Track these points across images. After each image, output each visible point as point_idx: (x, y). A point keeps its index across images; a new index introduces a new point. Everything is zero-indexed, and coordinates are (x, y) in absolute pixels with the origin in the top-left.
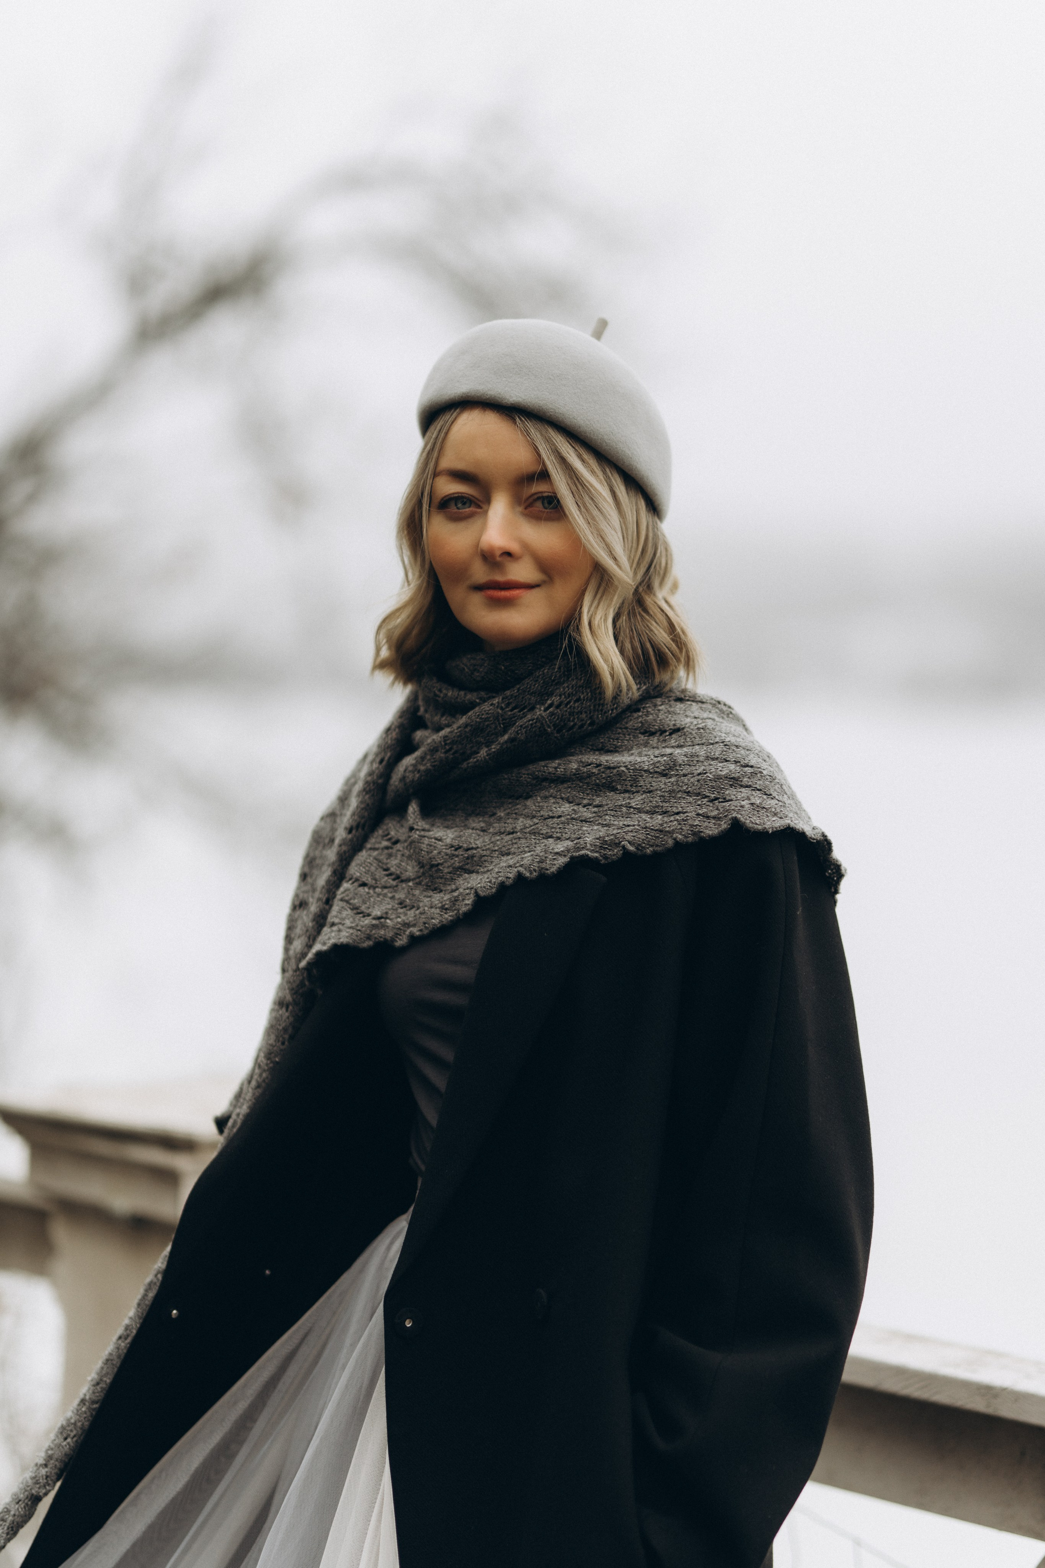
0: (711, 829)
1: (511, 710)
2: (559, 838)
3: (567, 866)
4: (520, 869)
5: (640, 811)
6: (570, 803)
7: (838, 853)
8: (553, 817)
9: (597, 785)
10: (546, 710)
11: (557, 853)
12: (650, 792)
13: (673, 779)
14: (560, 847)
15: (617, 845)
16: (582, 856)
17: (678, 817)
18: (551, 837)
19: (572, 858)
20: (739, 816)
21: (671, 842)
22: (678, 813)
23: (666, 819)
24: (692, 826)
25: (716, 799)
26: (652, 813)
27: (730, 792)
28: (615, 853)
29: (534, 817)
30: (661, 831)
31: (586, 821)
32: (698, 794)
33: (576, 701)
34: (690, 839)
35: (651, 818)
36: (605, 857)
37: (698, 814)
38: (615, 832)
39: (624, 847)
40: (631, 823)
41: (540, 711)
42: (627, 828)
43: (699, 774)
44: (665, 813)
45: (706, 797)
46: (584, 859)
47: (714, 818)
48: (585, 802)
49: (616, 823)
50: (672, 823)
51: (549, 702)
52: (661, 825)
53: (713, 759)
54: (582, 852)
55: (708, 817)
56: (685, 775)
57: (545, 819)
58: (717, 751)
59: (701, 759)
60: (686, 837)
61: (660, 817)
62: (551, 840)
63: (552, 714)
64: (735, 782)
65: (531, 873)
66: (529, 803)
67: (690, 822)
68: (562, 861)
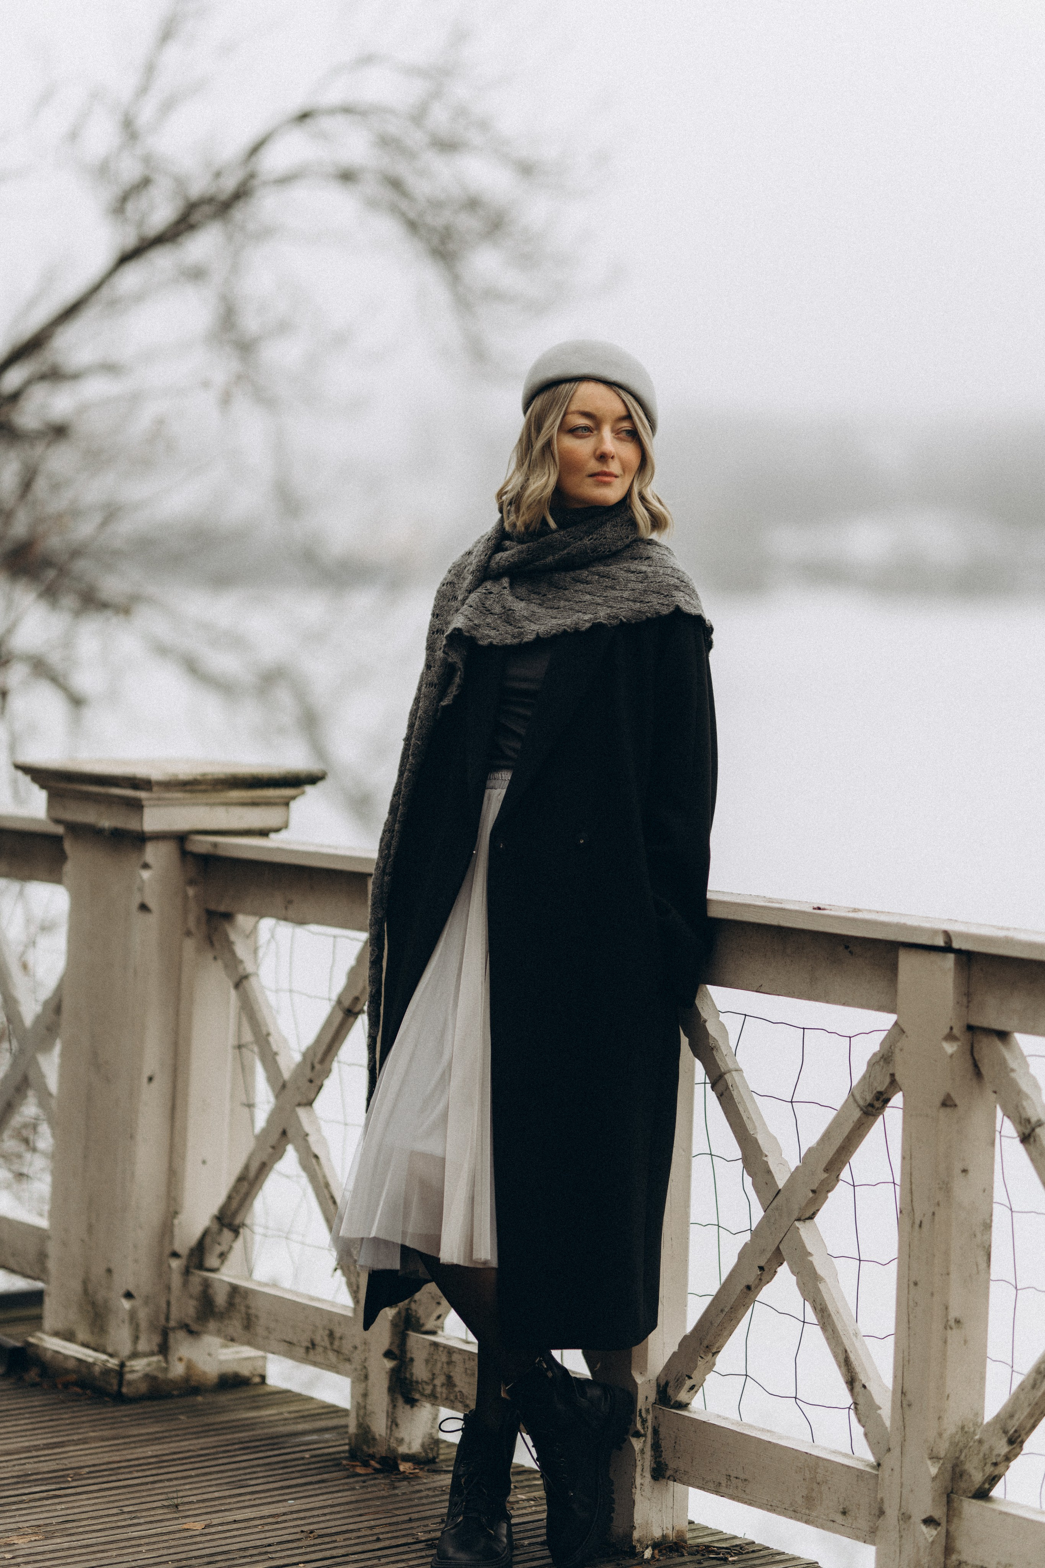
0: (665, 611)
1: (570, 539)
2: (585, 613)
3: (591, 627)
4: (565, 627)
5: (628, 600)
6: (590, 595)
7: (714, 637)
8: (581, 602)
9: (606, 586)
10: (589, 540)
11: (585, 620)
12: (633, 590)
13: (646, 584)
14: (586, 617)
15: (617, 618)
16: (599, 622)
17: (648, 604)
18: (581, 612)
19: (593, 623)
20: (679, 604)
21: (644, 618)
22: (648, 602)
23: (642, 605)
24: (655, 609)
25: (668, 595)
26: (634, 601)
27: (675, 593)
28: (615, 622)
29: (570, 601)
30: (640, 611)
31: (599, 604)
32: (658, 593)
33: (604, 538)
34: (654, 616)
35: (634, 604)
36: (610, 624)
37: (658, 603)
38: (615, 611)
39: (621, 619)
40: (623, 607)
41: (586, 541)
42: (622, 609)
43: (659, 582)
44: (641, 602)
45: (663, 594)
46: (600, 625)
47: (666, 605)
48: (598, 594)
49: (615, 606)
50: (645, 608)
51: (591, 537)
52: (640, 608)
53: (666, 575)
54: (599, 620)
55: (663, 605)
56: (652, 582)
57: (577, 602)
58: (669, 571)
59: (660, 574)
60: (652, 615)
61: (639, 604)
62: (581, 614)
63: (592, 543)
64: (677, 588)
65: (571, 630)
66: (566, 592)
67: (654, 607)
68: (588, 625)
